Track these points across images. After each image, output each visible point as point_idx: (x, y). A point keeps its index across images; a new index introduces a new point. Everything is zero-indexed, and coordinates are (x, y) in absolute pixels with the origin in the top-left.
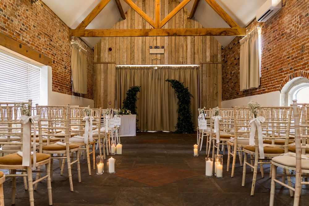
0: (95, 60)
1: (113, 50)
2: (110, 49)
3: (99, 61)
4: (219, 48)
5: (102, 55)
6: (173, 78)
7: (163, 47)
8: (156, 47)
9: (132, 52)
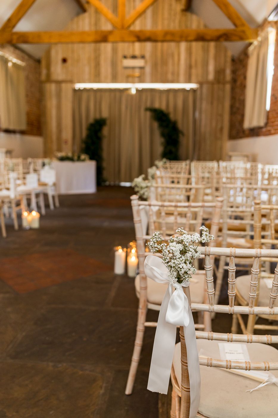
0: (43, 77)
1: (69, 62)
2: (64, 61)
3: (49, 79)
4: (229, 60)
5: (53, 69)
6: (157, 105)
7: (143, 57)
8: (134, 57)
9: (97, 65)
